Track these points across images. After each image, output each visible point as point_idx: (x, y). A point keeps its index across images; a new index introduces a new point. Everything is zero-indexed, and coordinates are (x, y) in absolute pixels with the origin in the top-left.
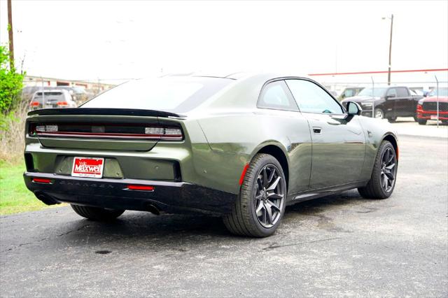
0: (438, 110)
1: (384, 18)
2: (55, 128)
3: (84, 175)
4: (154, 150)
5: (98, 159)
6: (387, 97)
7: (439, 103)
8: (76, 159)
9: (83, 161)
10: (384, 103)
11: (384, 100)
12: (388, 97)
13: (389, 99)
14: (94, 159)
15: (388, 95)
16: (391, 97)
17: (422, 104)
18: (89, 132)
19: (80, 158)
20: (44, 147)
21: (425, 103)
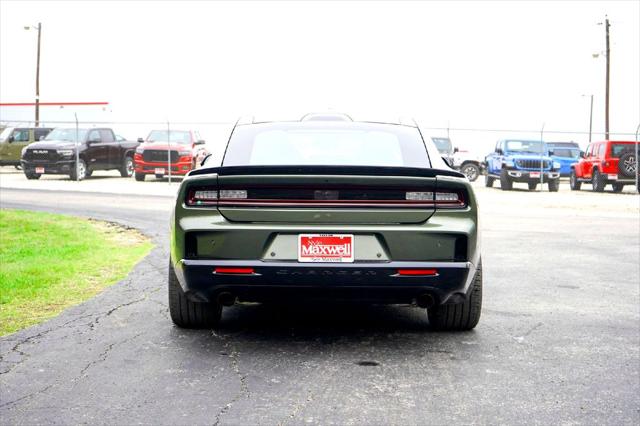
0: (169, 161)
1: (27, 28)
2: (242, 194)
3: (321, 260)
4: (432, 221)
5: (342, 236)
6: (88, 143)
7: (172, 152)
8: (303, 238)
9: (314, 239)
10: (86, 150)
11: (85, 147)
12: (90, 142)
13: (92, 145)
14: (334, 236)
15: (91, 139)
16: (95, 142)
17: (142, 152)
18: (310, 198)
19: (310, 236)
20: (230, 221)
21: (147, 152)
